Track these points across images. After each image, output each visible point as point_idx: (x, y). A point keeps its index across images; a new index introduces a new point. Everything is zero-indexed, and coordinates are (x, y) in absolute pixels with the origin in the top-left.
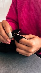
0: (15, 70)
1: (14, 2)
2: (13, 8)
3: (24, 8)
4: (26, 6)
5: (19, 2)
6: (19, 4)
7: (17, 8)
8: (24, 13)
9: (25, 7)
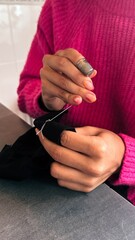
0: (47, 233)
4: (80, 40)
5: (61, 30)
6: (58, 36)
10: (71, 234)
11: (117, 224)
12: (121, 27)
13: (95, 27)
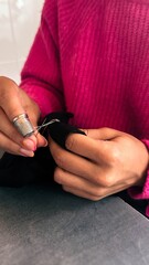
1: (48, 22)
2: (45, 42)
3: (82, 41)
4: (89, 32)
5: (67, 20)
6: (64, 27)
7: (58, 39)
8: (82, 57)
9: (85, 39)
10: (81, 255)
11: (133, 244)
12: (137, 17)
13: (106, 17)
